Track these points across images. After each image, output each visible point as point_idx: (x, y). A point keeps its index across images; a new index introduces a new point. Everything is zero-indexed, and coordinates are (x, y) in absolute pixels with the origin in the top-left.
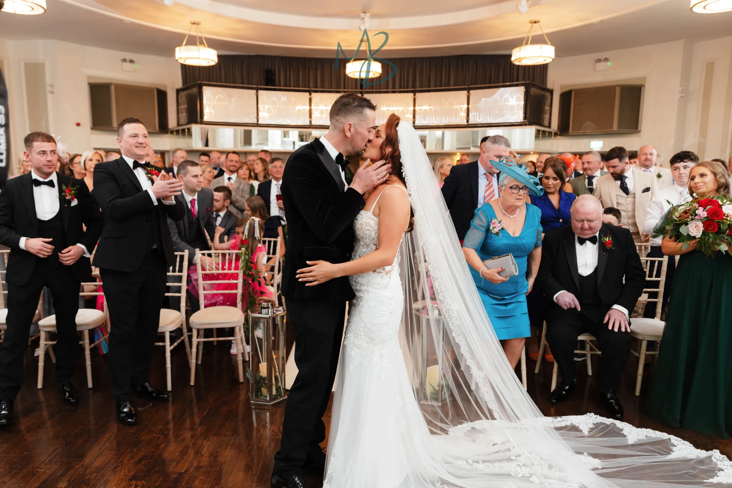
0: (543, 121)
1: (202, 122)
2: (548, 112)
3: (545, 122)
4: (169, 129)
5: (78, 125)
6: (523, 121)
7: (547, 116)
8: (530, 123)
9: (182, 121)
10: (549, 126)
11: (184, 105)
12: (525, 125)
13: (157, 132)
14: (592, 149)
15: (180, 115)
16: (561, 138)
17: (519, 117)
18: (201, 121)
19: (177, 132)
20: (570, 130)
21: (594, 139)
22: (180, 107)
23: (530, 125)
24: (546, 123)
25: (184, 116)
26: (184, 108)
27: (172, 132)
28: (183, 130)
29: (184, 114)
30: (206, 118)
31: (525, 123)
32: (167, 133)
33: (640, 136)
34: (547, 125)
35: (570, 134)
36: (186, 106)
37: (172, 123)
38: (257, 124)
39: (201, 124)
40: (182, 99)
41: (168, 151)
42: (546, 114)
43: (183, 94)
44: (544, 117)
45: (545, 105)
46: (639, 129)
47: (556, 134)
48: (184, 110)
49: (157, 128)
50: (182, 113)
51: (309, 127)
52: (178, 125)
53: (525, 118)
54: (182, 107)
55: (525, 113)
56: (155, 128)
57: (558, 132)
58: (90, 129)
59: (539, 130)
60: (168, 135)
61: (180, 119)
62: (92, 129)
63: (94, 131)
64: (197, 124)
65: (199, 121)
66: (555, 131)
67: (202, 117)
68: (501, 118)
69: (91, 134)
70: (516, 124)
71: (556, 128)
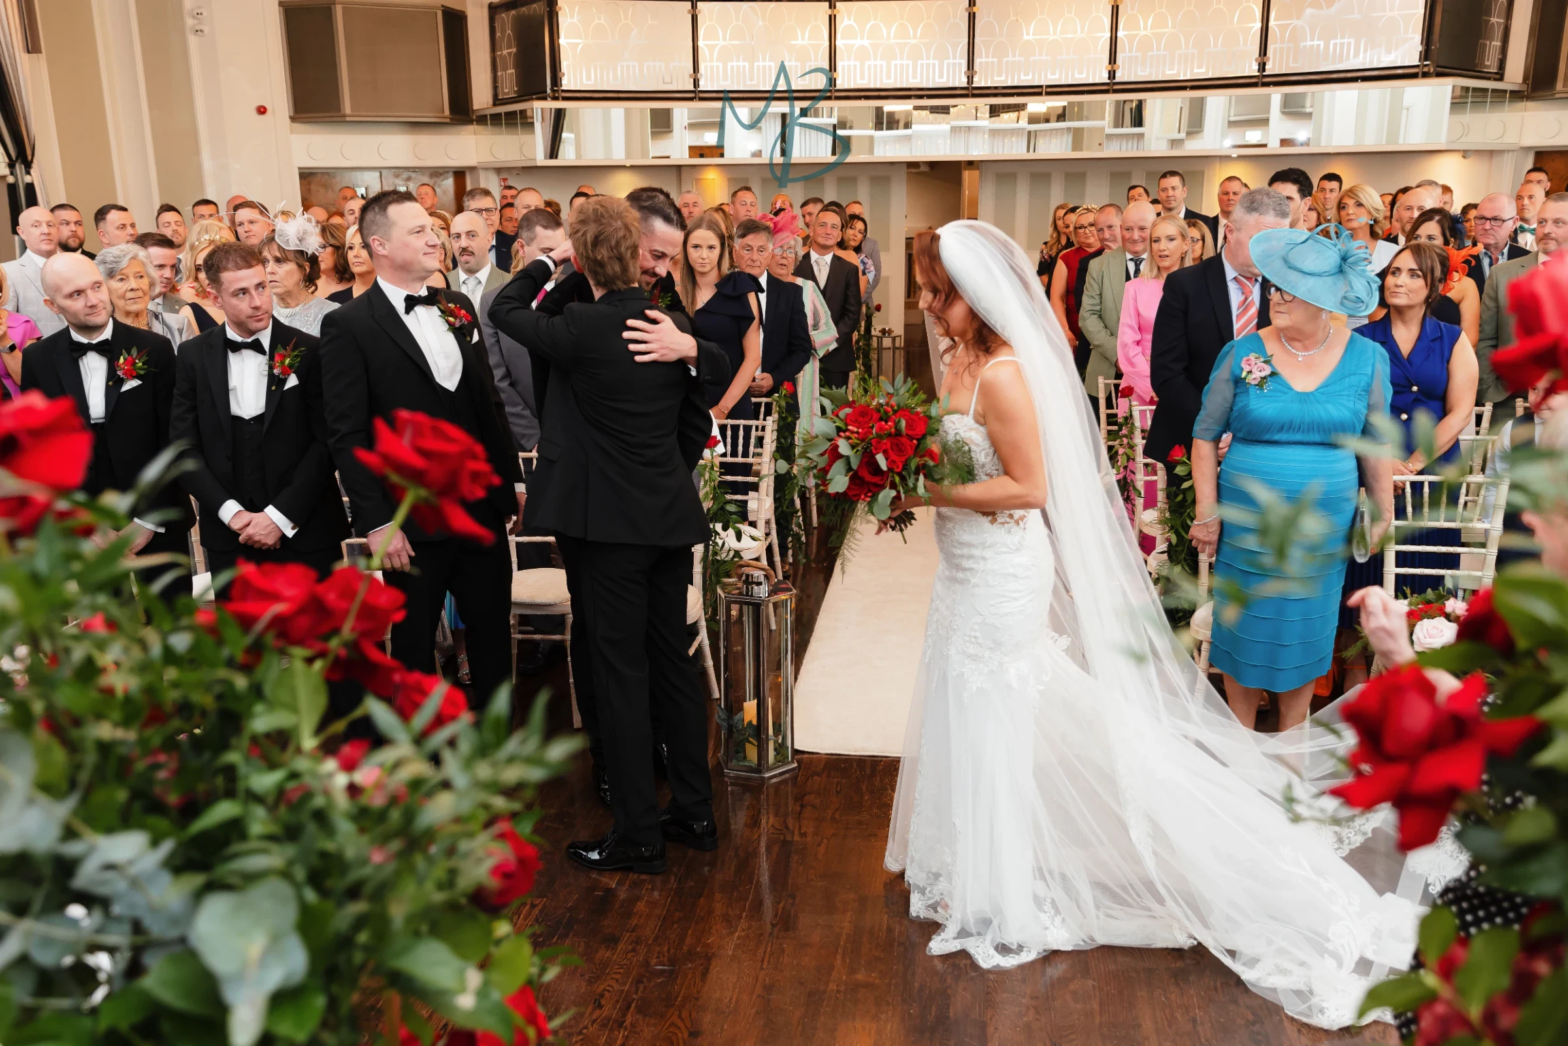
0: (1482, 60)
1: (558, 95)
2: (1498, 33)
3: (1486, 63)
4: (473, 111)
5: (262, 111)
6: (1417, 63)
7: (1497, 43)
8: (1438, 69)
9: (506, 91)
10: (1500, 76)
11: (509, 47)
12: (1425, 75)
13: (448, 120)
15: (499, 74)
16: (1530, 104)
17: (1409, 52)
18: (552, 89)
19: (496, 120)
20: (1559, 86)
22: (499, 53)
23: (1439, 75)
24: (1490, 63)
25: (508, 74)
26: (510, 54)
27: (482, 120)
28: (511, 115)
29: (513, 71)
30: (567, 83)
31: (1426, 69)
32: (469, 122)
34: (1493, 69)
35: (1557, 96)
36: (514, 50)
37: (481, 96)
38: (695, 91)
39: (555, 98)
40: (503, 32)
41: (473, 169)
42: (1492, 38)
43: (507, 18)
44: (1484, 47)
45: (1489, 13)
47: (1518, 95)
48: (510, 62)
49: (447, 112)
50: (505, 69)
52: (497, 101)
53: (1426, 55)
54: (505, 52)
55: (1427, 41)
56: (442, 111)
57: (1524, 88)
58: (288, 120)
59: (1467, 89)
60: (471, 128)
61: (499, 85)
62: (293, 119)
63: (297, 126)
64: (545, 99)
65: (549, 91)
66: (1516, 88)
67: (556, 81)
68: (1356, 54)
69: (292, 132)
70: (1400, 71)
71: (1520, 80)
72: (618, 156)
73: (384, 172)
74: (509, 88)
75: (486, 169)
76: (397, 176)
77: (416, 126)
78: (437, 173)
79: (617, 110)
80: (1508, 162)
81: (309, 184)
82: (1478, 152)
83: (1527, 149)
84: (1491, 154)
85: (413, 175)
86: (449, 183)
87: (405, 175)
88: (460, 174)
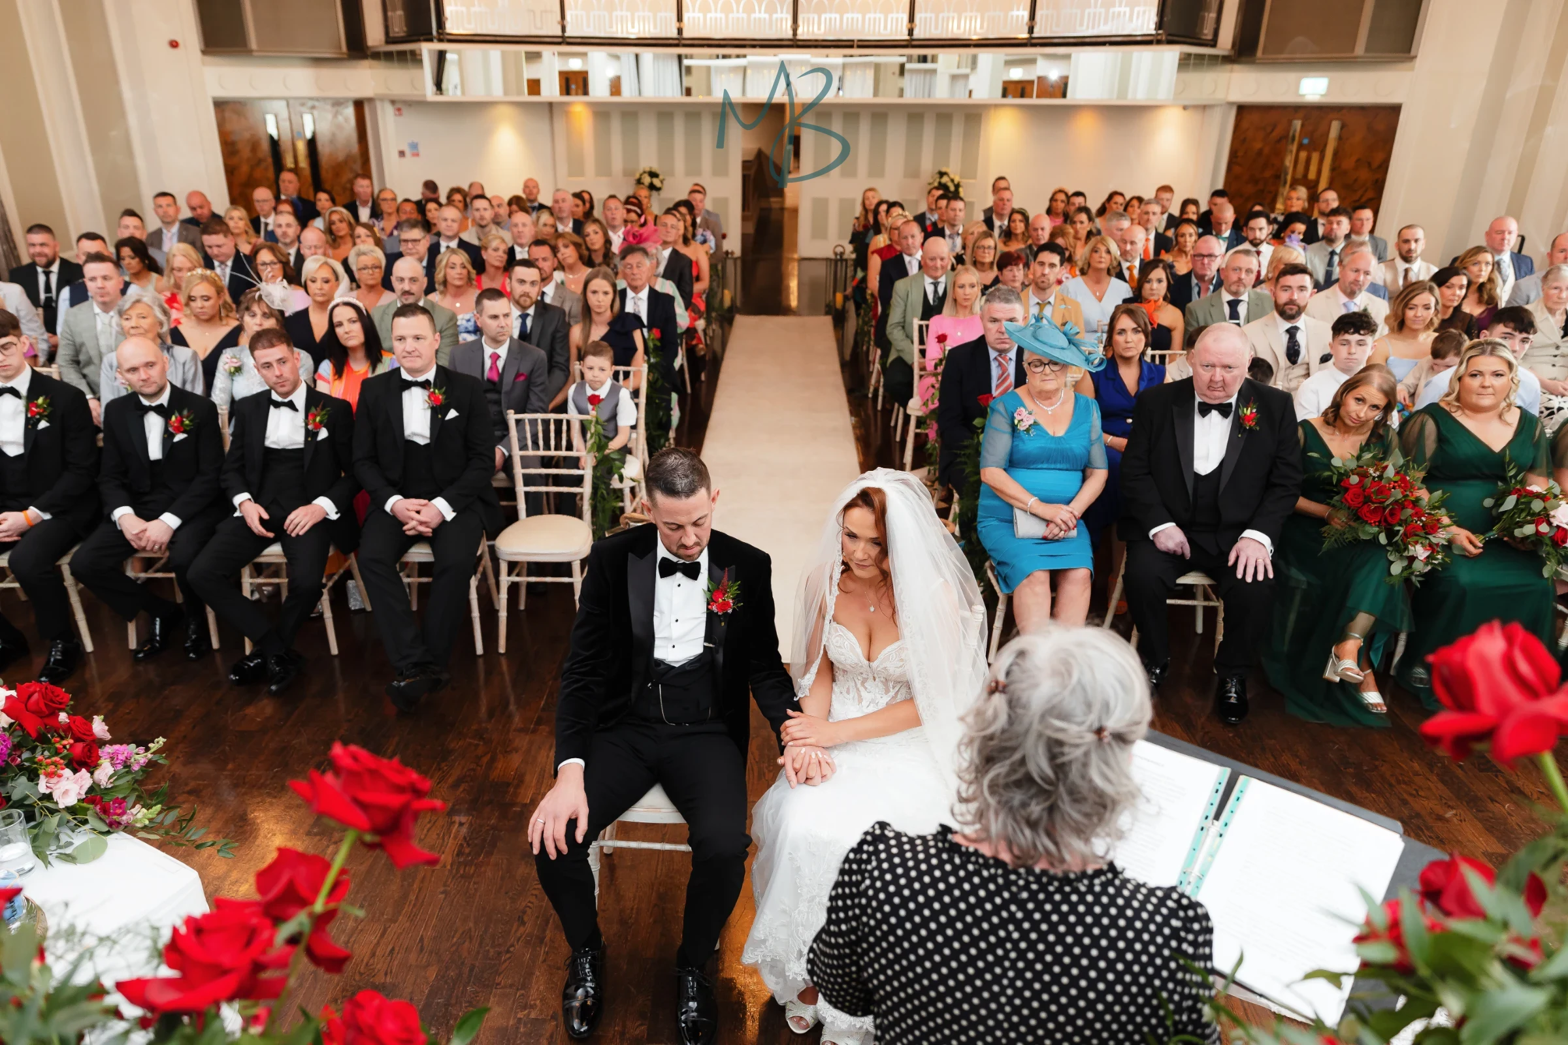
0: (1202, 28)
1: (443, 37)
2: (1214, 8)
3: (1206, 32)
4: (368, 47)
5: (174, 44)
6: (1154, 32)
7: (1212, 17)
8: (1169, 37)
9: (396, 30)
10: (1213, 43)
12: (1159, 42)
13: (346, 56)
14: (1303, 96)
15: (390, 14)
16: (1236, 67)
17: (1145, 21)
18: (437, 32)
19: (388, 56)
20: (1259, 53)
21: (1311, 74)
23: (1170, 43)
24: (1208, 33)
25: (398, 15)
27: (376, 56)
28: (402, 54)
29: (400, 13)
30: (451, 27)
31: (1159, 38)
32: (365, 57)
33: (1413, 69)
34: (1210, 37)
35: (1258, 61)
37: (374, 34)
38: (563, 37)
39: (441, 40)
41: (370, 100)
42: (1209, 12)
44: (1203, 17)
46: (1413, 53)
47: (1227, 60)
48: (399, 3)
49: (344, 48)
50: (394, 10)
51: (676, 42)
52: (390, 40)
53: (1160, 25)
55: (1161, 13)
56: (340, 48)
57: (1232, 53)
58: (199, 54)
59: (1189, 55)
60: (366, 63)
61: (390, 23)
62: (204, 52)
63: (208, 59)
64: (431, 40)
65: (434, 32)
66: (1226, 53)
67: (441, 24)
68: (1106, 23)
69: (204, 64)
70: (1139, 38)
71: (1229, 46)
72: (497, 91)
73: (291, 102)
74: (398, 29)
75: (382, 99)
76: (303, 105)
77: (318, 61)
78: (338, 103)
79: (495, 51)
80: (1217, 115)
81: (223, 111)
82: (1196, 107)
83: (1231, 104)
84: (1204, 108)
85: (316, 104)
86: (350, 111)
87: (310, 103)
88: (359, 105)
